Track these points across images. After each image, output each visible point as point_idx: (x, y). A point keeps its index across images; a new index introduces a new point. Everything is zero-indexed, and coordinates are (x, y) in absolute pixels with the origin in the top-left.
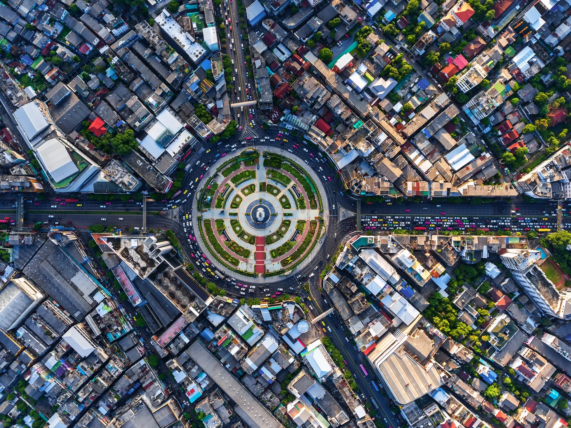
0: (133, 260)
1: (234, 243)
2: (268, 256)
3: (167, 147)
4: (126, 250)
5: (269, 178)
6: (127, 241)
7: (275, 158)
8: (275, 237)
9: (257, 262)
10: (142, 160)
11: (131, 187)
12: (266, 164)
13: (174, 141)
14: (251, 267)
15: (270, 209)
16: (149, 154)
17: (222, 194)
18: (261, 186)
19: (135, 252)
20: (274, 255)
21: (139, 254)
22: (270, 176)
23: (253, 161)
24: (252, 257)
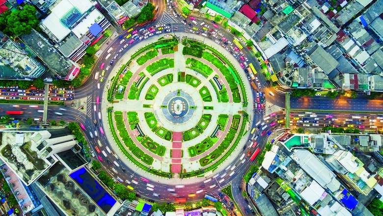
0: (16, 161)
1: (148, 138)
2: (186, 154)
3: (73, 27)
4: (9, 147)
5: (189, 68)
6: (11, 136)
7: (195, 46)
8: (194, 133)
9: (173, 161)
10: (43, 42)
11: (28, 72)
12: (185, 52)
13: (81, 21)
14: (166, 166)
15: (189, 101)
16: (53, 35)
17: (136, 83)
18: (179, 76)
19: (20, 150)
20: (193, 153)
21: (25, 153)
22: (189, 65)
23: (172, 48)
24: (167, 154)
